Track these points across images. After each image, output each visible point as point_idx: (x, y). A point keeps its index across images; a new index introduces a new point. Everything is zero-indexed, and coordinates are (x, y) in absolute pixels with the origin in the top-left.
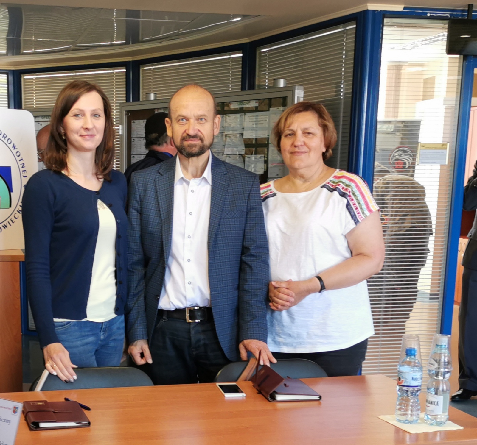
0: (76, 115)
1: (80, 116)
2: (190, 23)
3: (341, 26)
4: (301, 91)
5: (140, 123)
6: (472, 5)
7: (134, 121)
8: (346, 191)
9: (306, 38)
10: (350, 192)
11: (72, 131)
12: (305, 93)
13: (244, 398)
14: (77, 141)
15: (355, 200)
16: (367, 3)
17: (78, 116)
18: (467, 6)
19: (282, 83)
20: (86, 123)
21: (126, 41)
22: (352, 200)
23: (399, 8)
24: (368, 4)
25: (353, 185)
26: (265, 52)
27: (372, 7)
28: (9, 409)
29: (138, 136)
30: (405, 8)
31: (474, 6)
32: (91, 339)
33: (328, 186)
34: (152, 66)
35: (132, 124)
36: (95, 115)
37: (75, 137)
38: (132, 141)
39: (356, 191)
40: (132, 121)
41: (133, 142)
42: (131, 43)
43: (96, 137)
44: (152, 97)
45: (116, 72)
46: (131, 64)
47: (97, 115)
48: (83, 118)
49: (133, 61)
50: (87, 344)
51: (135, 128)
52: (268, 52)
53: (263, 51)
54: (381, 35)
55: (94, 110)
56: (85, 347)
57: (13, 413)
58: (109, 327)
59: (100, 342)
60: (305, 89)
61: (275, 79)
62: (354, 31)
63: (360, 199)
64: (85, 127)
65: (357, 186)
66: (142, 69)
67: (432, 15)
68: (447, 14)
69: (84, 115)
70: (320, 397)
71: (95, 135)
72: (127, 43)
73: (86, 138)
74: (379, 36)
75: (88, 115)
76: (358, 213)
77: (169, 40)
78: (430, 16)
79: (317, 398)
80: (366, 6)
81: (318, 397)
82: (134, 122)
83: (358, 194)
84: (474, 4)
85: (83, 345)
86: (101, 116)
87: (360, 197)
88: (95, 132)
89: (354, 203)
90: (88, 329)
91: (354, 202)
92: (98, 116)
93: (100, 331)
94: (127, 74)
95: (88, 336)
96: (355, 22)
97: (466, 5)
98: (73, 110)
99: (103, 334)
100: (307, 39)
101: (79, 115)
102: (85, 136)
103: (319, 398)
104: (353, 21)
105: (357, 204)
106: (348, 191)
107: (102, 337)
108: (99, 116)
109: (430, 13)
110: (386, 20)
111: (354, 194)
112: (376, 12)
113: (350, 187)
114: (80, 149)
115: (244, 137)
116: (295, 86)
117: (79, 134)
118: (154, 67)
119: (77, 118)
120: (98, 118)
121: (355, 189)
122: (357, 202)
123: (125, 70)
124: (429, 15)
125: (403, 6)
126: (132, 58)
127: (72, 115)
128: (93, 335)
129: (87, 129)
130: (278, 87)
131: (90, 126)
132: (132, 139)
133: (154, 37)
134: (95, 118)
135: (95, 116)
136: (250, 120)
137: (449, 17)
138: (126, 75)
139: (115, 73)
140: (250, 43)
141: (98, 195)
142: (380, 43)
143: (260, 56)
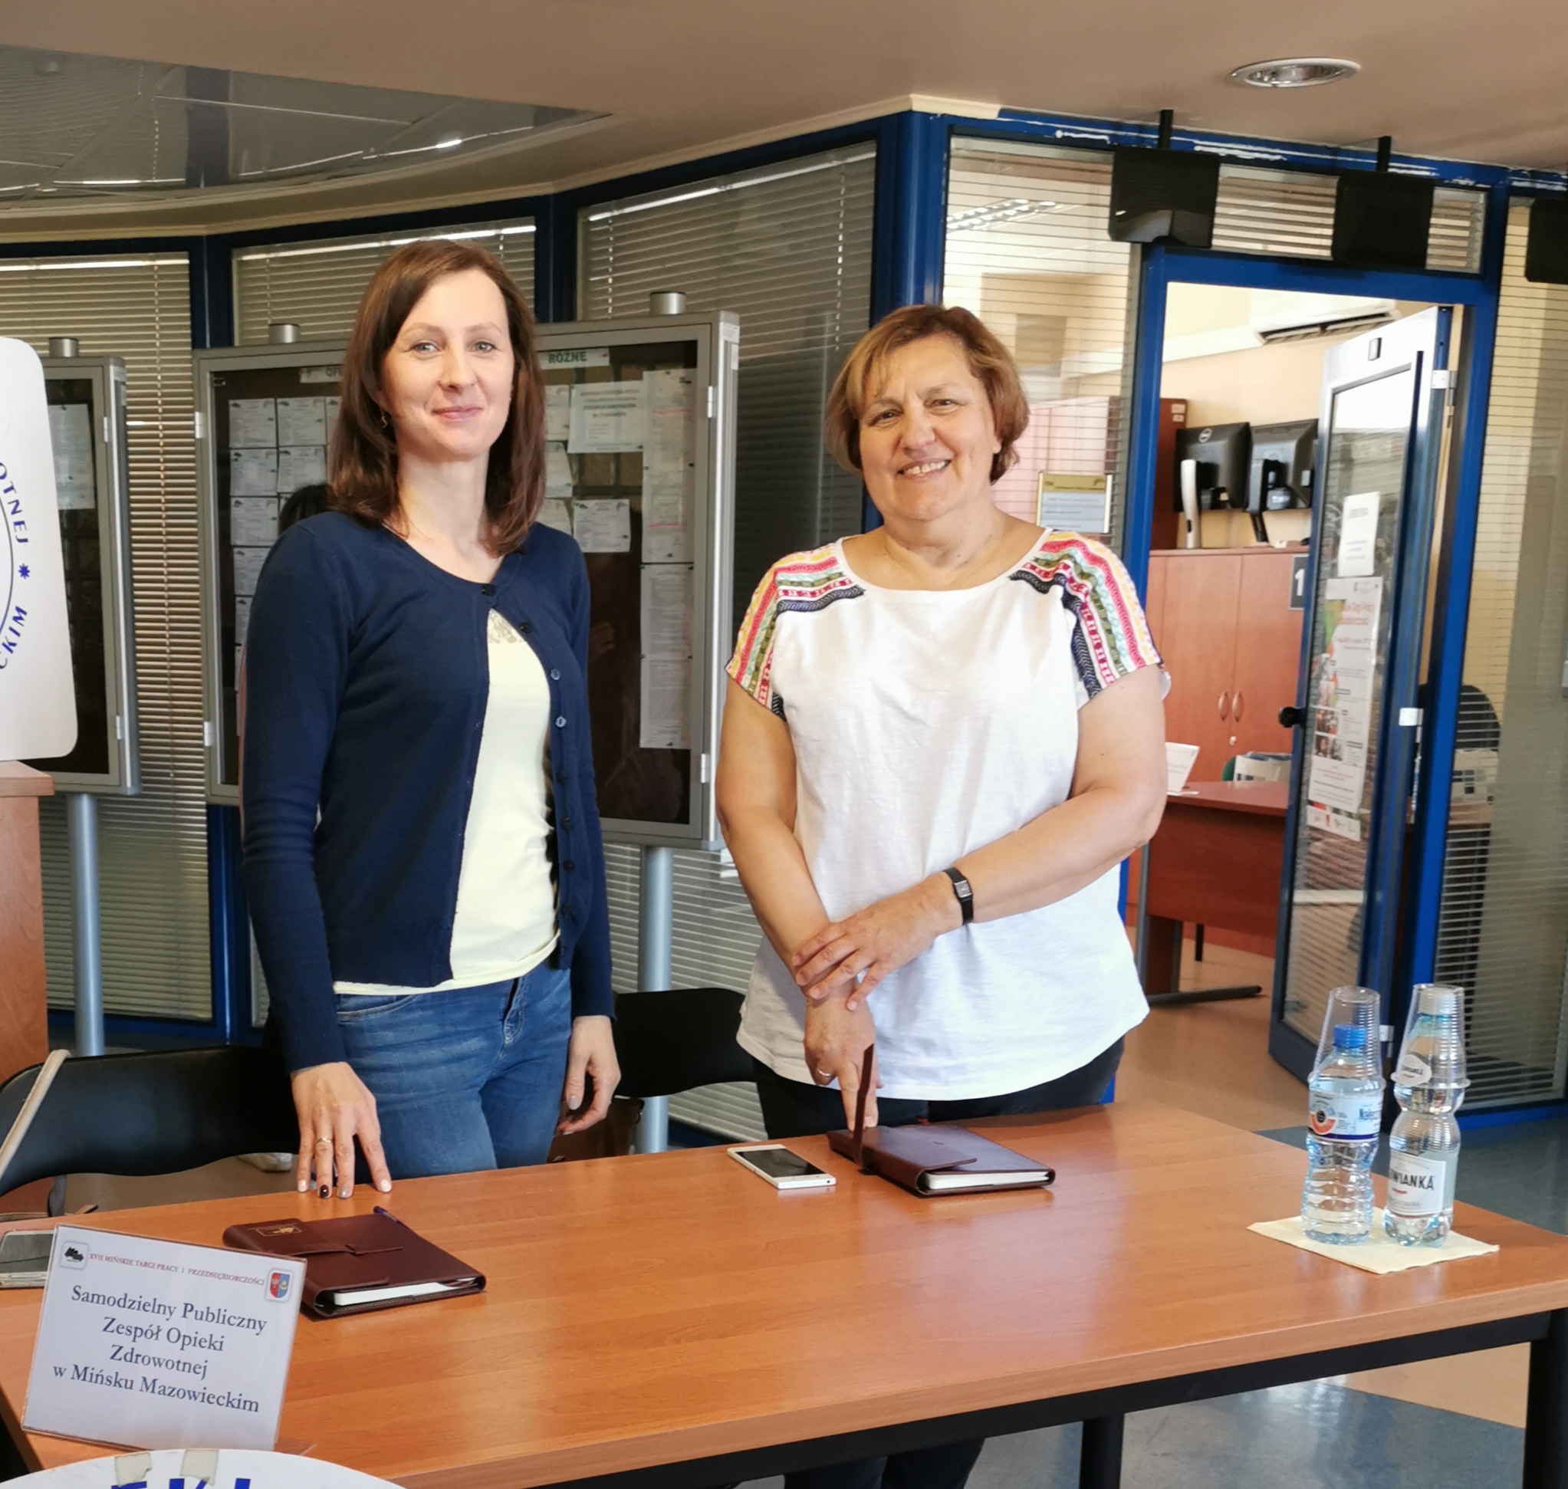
0: (419, 347)
1: (431, 348)
2: (406, 127)
3: (831, 154)
4: (733, 326)
5: (255, 407)
6: (1171, 112)
7: (237, 402)
8: (1077, 591)
9: (725, 185)
10: (1086, 594)
11: (409, 398)
12: (742, 332)
13: (833, 1189)
14: (425, 430)
15: (1098, 621)
16: (911, 92)
17: (424, 348)
18: (1158, 116)
19: (674, 304)
20: (449, 369)
21: (187, 176)
22: (1090, 618)
23: (987, 110)
24: (913, 96)
25: (1099, 573)
26: (604, 221)
27: (924, 103)
28: (256, 1281)
29: (250, 444)
30: (1002, 113)
31: (1175, 117)
32: (473, 1044)
33: (1033, 575)
34: (268, 252)
35: (232, 409)
36: (480, 345)
37: (418, 417)
38: (233, 457)
39: (1104, 594)
40: (231, 402)
41: (236, 460)
42: (202, 185)
43: (483, 414)
44: (288, 334)
45: (161, 267)
46: (205, 243)
47: (485, 344)
48: (439, 353)
49: (210, 238)
50: (460, 1058)
51: (240, 421)
52: (610, 221)
53: (593, 218)
54: (944, 182)
55: (474, 329)
56: (455, 1067)
57: (270, 1296)
58: (527, 1006)
59: (501, 1055)
60: (742, 321)
61: (654, 293)
62: (872, 167)
63: (1113, 618)
64: (446, 381)
65: (1110, 580)
66: (238, 259)
67: (1066, 134)
68: (1103, 136)
69: (443, 344)
70: (1051, 1175)
71: (480, 409)
72: (191, 183)
73: (450, 417)
74: (940, 183)
75: (457, 343)
76: (1103, 661)
77: (329, 178)
78: (1064, 137)
79: (1041, 1176)
80: (909, 100)
81: (1045, 1173)
82: (236, 405)
83: (1108, 604)
84: (1177, 110)
85: (448, 1061)
86: (499, 347)
87: (1113, 615)
88: (477, 397)
89: (1094, 628)
90: (465, 1014)
91: (1095, 625)
92: (489, 348)
93: (503, 1020)
94: (194, 270)
95: (463, 1036)
96: (873, 144)
97: (1156, 113)
98: (408, 331)
99: (511, 1030)
100: (728, 188)
101: (428, 344)
102: (450, 411)
103: (1046, 1176)
104: (868, 140)
105: (1102, 633)
106: (1084, 590)
107: (508, 1040)
108: (493, 347)
109: (1064, 130)
110: (956, 143)
111: (1097, 601)
112: (931, 118)
113: (1091, 578)
114: (437, 454)
115: (571, 450)
116: (718, 311)
117: (431, 407)
118: (272, 255)
119: (423, 354)
120: (487, 355)
121: (1103, 589)
122: (1103, 625)
123: (186, 262)
124: (1059, 134)
125: (998, 107)
126: (206, 228)
127: (407, 347)
128: (477, 1032)
129: (453, 389)
130: (665, 313)
131: (462, 377)
132: (233, 452)
133: (272, 170)
134: (480, 352)
135: (481, 348)
136: (588, 404)
137: (1109, 142)
138: (191, 276)
139: (156, 268)
140: (555, 195)
141: (489, 595)
142: (943, 203)
143: (587, 234)
